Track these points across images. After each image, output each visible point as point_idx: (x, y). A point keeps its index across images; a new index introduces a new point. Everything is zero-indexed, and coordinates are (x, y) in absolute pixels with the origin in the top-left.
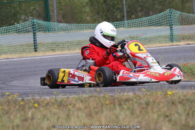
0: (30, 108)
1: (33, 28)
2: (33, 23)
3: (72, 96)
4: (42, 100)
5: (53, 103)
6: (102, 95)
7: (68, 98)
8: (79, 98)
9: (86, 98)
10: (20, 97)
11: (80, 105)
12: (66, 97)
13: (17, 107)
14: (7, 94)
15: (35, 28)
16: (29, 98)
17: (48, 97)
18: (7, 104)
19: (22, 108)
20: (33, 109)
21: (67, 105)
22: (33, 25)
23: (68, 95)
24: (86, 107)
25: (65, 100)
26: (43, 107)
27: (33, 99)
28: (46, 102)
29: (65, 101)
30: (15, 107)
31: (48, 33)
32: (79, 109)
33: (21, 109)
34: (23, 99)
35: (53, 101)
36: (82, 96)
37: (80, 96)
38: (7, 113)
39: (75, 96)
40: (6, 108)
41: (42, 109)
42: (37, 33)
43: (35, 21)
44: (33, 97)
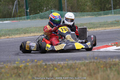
0: (51, 70)
3: (78, 62)
5: (66, 67)
6: (98, 61)
7: (75, 63)
8: (83, 63)
9: (87, 63)
10: (44, 62)
11: (83, 68)
12: (74, 62)
13: (42, 70)
16: (50, 63)
17: (62, 63)
18: (36, 67)
19: (46, 70)
20: (53, 71)
21: (75, 68)
23: (76, 61)
24: (87, 69)
25: (74, 64)
26: (59, 69)
27: (52, 64)
28: (61, 66)
29: (74, 65)
30: (41, 69)
32: (83, 71)
33: (44, 71)
34: (46, 65)
35: (66, 65)
36: (85, 62)
38: (35, 74)
39: (80, 62)
40: (35, 70)
41: (58, 71)
43: (52, 11)
44: (52, 62)
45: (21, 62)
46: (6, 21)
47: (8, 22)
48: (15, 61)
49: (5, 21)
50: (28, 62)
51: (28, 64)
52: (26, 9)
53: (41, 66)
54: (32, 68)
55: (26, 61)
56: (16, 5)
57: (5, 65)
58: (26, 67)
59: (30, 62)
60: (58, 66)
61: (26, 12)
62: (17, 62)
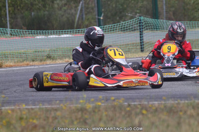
0: (137, 114)
1: (140, 26)
2: (140, 20)
3: (183, 102)
4: (150, 106)
5: (162, 110)
7: (178, 104)
8: (191, 104)
9: (198, 104)
10: (126, 102)
11: (191, 111)
12: (176, 102)
13: (123, 113)
14: (113, 98)
15: (142, 26)
16: (135, 103)
17: (156, 103)
18: (112, 109)
19: (129, 114)
20: (141, 116)
21: (177, 112)
22: (140, 23)
23: (179, 101)
24: (198, 115)
25: (175, 105)
26: (152, 113)
27: (140, 105)
28: (154, 108)
29: (175, 107)
30: (120, 113)
31: (156, 31)
32: (191, 116)
33: (126, 116)
34: (129, 105)
35: (162, 107)
36: (194, 102)
37: (192, 101)
38: (112, 120)
39: (186, 102)
40: (110, 113)
41: (150, 116)
42: (144, 32)
43: (142, 19)
44: (140, 102)
45: (88, 100)
46: (65, 34)
47: (68, 36)
48: (78, 99)
49: (62, 34)
50: (100, 100)
51: (100, 104)
52: (98, 16)
53: (121, 107)
54: (106, 111)
55: (97, 100)
56: (82, 8)
57: (62, 105)
58: (96, 109)
59: (103, 101)
60: (150, 107)
61: (97, 20)
62: (81, 101)
